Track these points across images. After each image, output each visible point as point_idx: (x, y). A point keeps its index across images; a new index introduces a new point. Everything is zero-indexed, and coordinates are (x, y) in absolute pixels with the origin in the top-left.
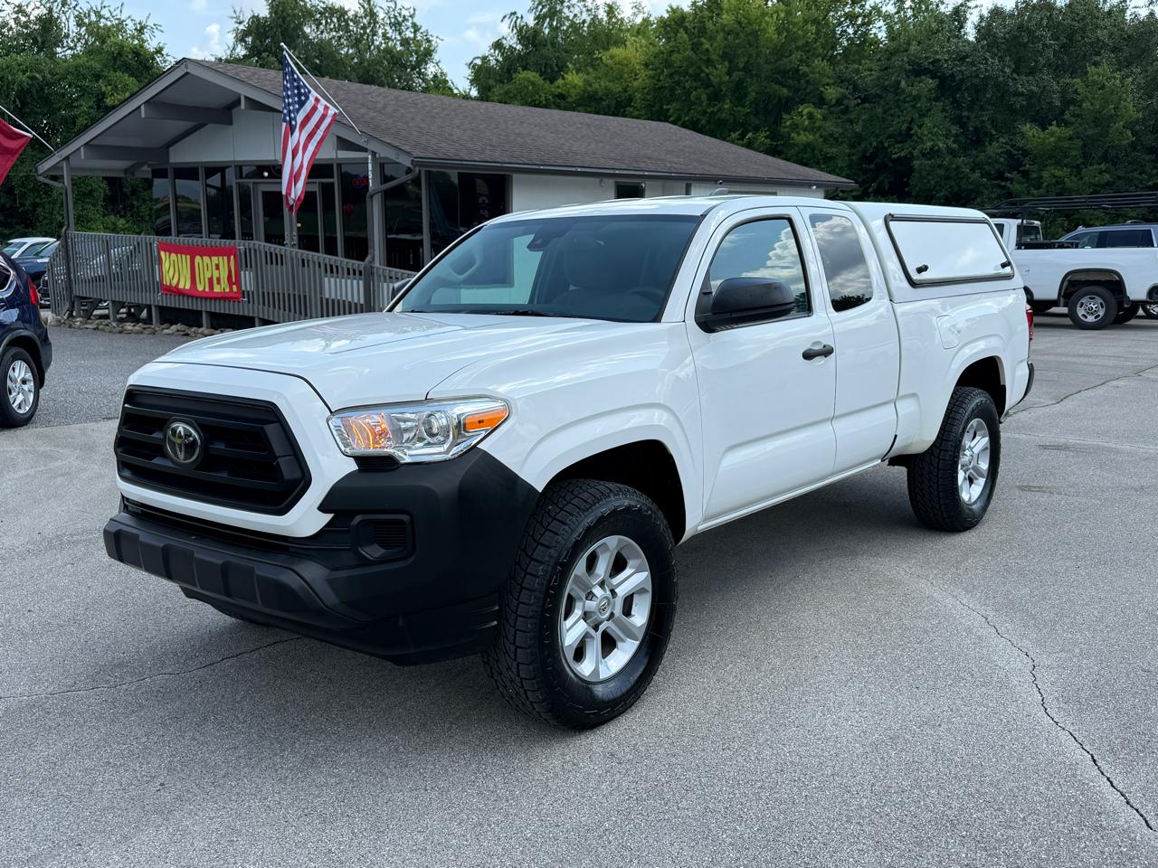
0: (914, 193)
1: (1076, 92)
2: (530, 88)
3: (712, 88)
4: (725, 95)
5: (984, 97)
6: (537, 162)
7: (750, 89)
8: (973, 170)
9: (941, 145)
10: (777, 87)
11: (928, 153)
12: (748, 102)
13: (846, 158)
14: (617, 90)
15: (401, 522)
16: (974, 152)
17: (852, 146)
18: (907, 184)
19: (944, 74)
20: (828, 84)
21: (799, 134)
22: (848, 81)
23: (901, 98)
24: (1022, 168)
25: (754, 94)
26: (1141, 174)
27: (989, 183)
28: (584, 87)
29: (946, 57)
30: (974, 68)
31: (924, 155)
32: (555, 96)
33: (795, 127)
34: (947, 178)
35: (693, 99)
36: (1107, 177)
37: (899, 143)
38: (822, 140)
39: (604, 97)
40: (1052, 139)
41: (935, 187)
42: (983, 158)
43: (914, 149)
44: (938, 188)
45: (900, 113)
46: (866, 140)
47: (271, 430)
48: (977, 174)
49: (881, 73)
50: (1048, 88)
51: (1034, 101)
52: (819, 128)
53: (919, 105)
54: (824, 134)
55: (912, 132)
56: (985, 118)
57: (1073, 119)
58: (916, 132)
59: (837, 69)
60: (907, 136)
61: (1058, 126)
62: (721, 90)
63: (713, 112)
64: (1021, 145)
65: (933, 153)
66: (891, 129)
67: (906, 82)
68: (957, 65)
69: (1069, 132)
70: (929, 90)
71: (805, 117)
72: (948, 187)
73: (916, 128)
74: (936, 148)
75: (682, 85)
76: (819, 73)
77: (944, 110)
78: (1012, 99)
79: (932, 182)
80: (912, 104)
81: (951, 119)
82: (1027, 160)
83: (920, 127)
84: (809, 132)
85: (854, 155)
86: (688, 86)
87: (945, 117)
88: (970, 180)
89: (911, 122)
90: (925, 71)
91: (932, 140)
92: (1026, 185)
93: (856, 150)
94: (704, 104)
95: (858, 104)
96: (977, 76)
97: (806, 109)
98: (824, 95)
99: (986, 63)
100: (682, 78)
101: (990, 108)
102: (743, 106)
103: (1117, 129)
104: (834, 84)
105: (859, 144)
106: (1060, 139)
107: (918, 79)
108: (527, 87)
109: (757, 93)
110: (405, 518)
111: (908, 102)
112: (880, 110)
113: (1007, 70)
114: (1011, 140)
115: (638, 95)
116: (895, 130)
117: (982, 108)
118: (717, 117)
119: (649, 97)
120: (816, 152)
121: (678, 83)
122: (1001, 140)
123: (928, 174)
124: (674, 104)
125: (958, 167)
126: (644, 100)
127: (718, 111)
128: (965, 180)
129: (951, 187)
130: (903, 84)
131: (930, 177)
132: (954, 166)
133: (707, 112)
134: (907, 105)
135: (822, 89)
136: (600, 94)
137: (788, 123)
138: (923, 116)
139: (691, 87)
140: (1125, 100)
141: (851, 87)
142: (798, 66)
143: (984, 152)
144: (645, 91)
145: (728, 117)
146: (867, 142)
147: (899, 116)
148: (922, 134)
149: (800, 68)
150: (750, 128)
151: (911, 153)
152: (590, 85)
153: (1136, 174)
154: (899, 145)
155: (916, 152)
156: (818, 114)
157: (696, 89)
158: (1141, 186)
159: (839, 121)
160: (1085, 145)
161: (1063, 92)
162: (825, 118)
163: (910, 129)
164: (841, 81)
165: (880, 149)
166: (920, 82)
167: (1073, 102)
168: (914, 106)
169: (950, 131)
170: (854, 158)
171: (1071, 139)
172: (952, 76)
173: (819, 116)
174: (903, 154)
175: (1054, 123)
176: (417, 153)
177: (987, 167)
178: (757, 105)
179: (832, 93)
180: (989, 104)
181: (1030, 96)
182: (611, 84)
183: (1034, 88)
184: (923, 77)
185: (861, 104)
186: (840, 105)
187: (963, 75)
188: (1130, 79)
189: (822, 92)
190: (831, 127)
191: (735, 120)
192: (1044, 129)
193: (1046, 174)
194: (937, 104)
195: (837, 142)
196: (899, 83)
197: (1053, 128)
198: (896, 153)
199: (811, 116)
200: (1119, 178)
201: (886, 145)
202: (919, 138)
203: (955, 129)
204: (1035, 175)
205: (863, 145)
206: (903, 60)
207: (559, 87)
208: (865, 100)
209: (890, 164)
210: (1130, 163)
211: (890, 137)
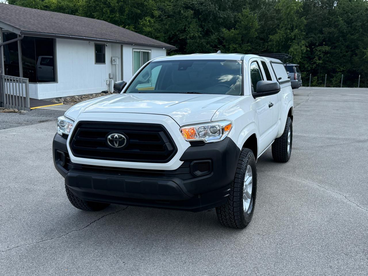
0: (187, 52)
1: (239, 18)
2: (34, 3)
3: (111, 8)
4: (116, 11)
5: (210, 18)
6: (69, 34)
7: (126, 9)
8: (207, 44)
9: (196, 35)
10: (136, 9)
11: (192, 37)
12: (126, 14)
13: (163, 38)
14: (72, 6)
15: (208, 162)
16: (207, 38)
17: (165, 33)
18: (185, 48)
19: (195, 9)
20: (155, 10)
21: (146, 27)
22: (162, 9)
23: (182, 17)
24: (223, 44)
25: (127, 11)
26: (259, 47)
27: (212, 49)
28: (58, 4)
29: (196, 3)
30: (206, 8)
31: (190, 38)
32: (44, 7)
33: (144, 25)
34: (198, 47)
35: (104, 11)
36: (250, 48)
37: (182, 33)
38: (154, 30)
39: (67, 9)
40: (233, 34)
41: (195, 49)
42: (210, 40)
43: (187, 36)
44: (196, 50)
45: (181, 22)
46: (170, 31)
47: (161, 134)
48: (209, 46)
49: (174, 7)
50: (230, 16)
51: (225, 20)
52: (153, 26)
53: (188, 20)
54: (155, 28)
55: (186, 29)
56: (210, 26)
57: (238, 27)
58: (187, 29)
59: (157, 4)
60: (184, 31)
61: (234, 30)
62: (115, 9)
63: (112, 17)
64: (222, 36)
65: (193, 38)
66: (178, 28)
67: (183, 11)
68: (200, 6)
69: (237, 32)
70: (191, 15)
71: (147, 22)
72: (199, 50)
73: (187, 28)
74: (195, 36)
75: (99, 5)
76: (151, 5)
77: (196, 22)
78: (218, 19)
79: (194, 48)
80: (185, 19)
81: (199, 26)
82: (224, 41)
83: (189, 28)
84: (149, 27)
85: (166, 37)
86: (102, 6)
87: (197, 25)
88: (207, 48)
89: (185, 26)
90: (189, 8)
91: (193, 33)
92: (224, 50)
93: (166, 35)
94: (109, 14)
95: (166, 18)
96: (207, 10)
97: (148, 19)
98: (153, 14)
99: (210, 6)
100: (99, 3)
101: (211, 22)
102: (124, 16)
103: (253, 31)
104: (157, 10)
105: (167, 33)
106: (235, 34)
107: (187, 10)
108: (32, 3)
109: (128, 11)
110: (210, 161)
111: (184, 18)
112: (174, 21)
113: (217, 9)
114: (219, 34)
115: (81, 9)
116: (180, 28)
117: (209, 22)
118: (114, 19)
119: (85, 9)
120: (153, 35)
121: (98, 5)
122: (216, 34)
123: (192, 45)
124: (96, 13)
125: (202, 43)
126: (83, 10)
127: (114, 17)
128: (204, 48)
129: (200, 50)
130: (182, 12)
131: (193, 46)
132: (201, 42)
133: (110, 17)
134: (184, 19)
135: (153, 11)
136: (64, 7)
137: (142, 23)
138: (189, 24)
139: (103, 7)
140: (255, 22)
141: (163, 11)
142: (144, 2)
143: (210, 38)
144: (84, 7)
145: (118, 19)
146: (170, 32)
147: (181, 24)
148: (190, 30)
149: (144, 3)
150: (126, 24)
151: (186, 37)
152: (60, 3)
153: (258, 47)
154: (182, 34)
155: (188, 37)
156: (152, 21)
157: (104, 7)
158: (260, 51)
159: (159, 24)
160: (242, 37)
161: (235, 18)
162: (154, 22)
163: (185, 28)
164: (159, 9)
165: (175, 35)
166: (188, 11)
167: (238, 21)
168: (186, 20)
169: (199, 30)
170: (166, 38)
171: (238, 34)
172: (198, 10)
173: (153, 22)
174: (183, 37)
175: (233, 28)
176: (22, 29)
177: (211, 44)
178: (129, 15)
179: (157, 13)
180: (211, 21)
181: (224, 19)
182: (69, 3)
183: (225, 16)
184: (189, 10)
185: (167, 18)
186: (159, 18)
187: (202, 9)
188: (256, 14)
189: (153, 12)
190: (157, 26)
191: (121, 21)
192: (229, 31)
193: (231, 46)
194: (194, 19)
195: (159, 31)
196: (180, 11)
197: (233, 30)
198: (181, 37)
199: (149, 21)
200: (253, 48)
201: (177, 34)
202: (189, 32)
203: (200, 29)
204: (227, 47)
205: (169, 33)
206: (181, 3)
207: (46, 3)
208: (169, 16)
209: (179, 41)
210: (256, 43)
211: (178, 31)
